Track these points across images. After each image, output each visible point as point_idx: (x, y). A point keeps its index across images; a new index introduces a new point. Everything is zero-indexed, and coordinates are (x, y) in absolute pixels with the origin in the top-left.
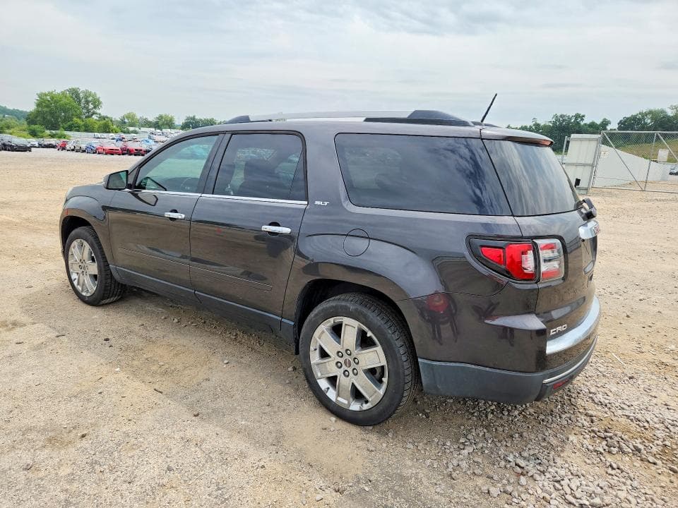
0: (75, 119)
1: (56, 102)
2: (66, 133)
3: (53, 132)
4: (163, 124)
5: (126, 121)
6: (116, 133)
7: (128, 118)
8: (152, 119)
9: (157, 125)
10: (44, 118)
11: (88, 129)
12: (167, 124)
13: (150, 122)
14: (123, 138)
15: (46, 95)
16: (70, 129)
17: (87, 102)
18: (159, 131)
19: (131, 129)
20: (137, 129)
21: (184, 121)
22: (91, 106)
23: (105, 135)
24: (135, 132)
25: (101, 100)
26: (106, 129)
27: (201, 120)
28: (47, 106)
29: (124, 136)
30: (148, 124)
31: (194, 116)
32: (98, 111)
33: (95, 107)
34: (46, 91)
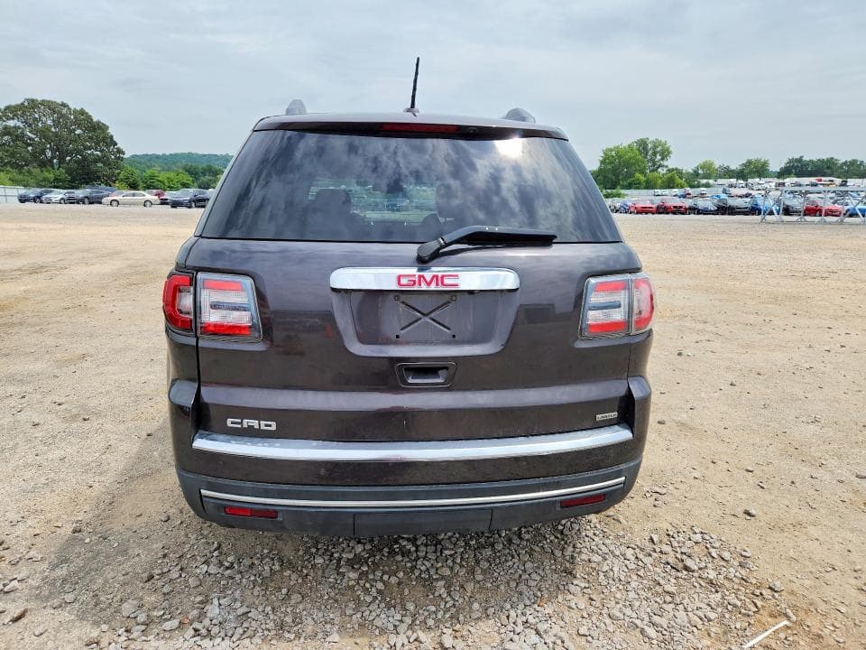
0: (637, 175)
1: (620, 157)
2: (623, 191)
3: (609, 191)
4: (750, 172)
5: (700, 172)
6: (682, 187)
7: (702, 168)
8: (735, 166)
9: (741, 175)
10: (605, 177)
11: (649, 185)
12: (758, 172)
13: (733, 171)
14: (689, 194)
15: (611, 150)
16: (629, 187)
17: (655, 154)
18: (741, 182)
19: (704, 181)
20: (711, 181)
21: (783, 165)
22: (659, 157)
23: (667, 191)
24: (707, 186)
25: (671, 149)
26: (670, 184)
27: (811, 161)
28: (611, 163)
29: (690, 192)
30: (728, 173)
31: (801, 157)
32: (665, 163)
33: (662, 159)
34: (611, 146)
